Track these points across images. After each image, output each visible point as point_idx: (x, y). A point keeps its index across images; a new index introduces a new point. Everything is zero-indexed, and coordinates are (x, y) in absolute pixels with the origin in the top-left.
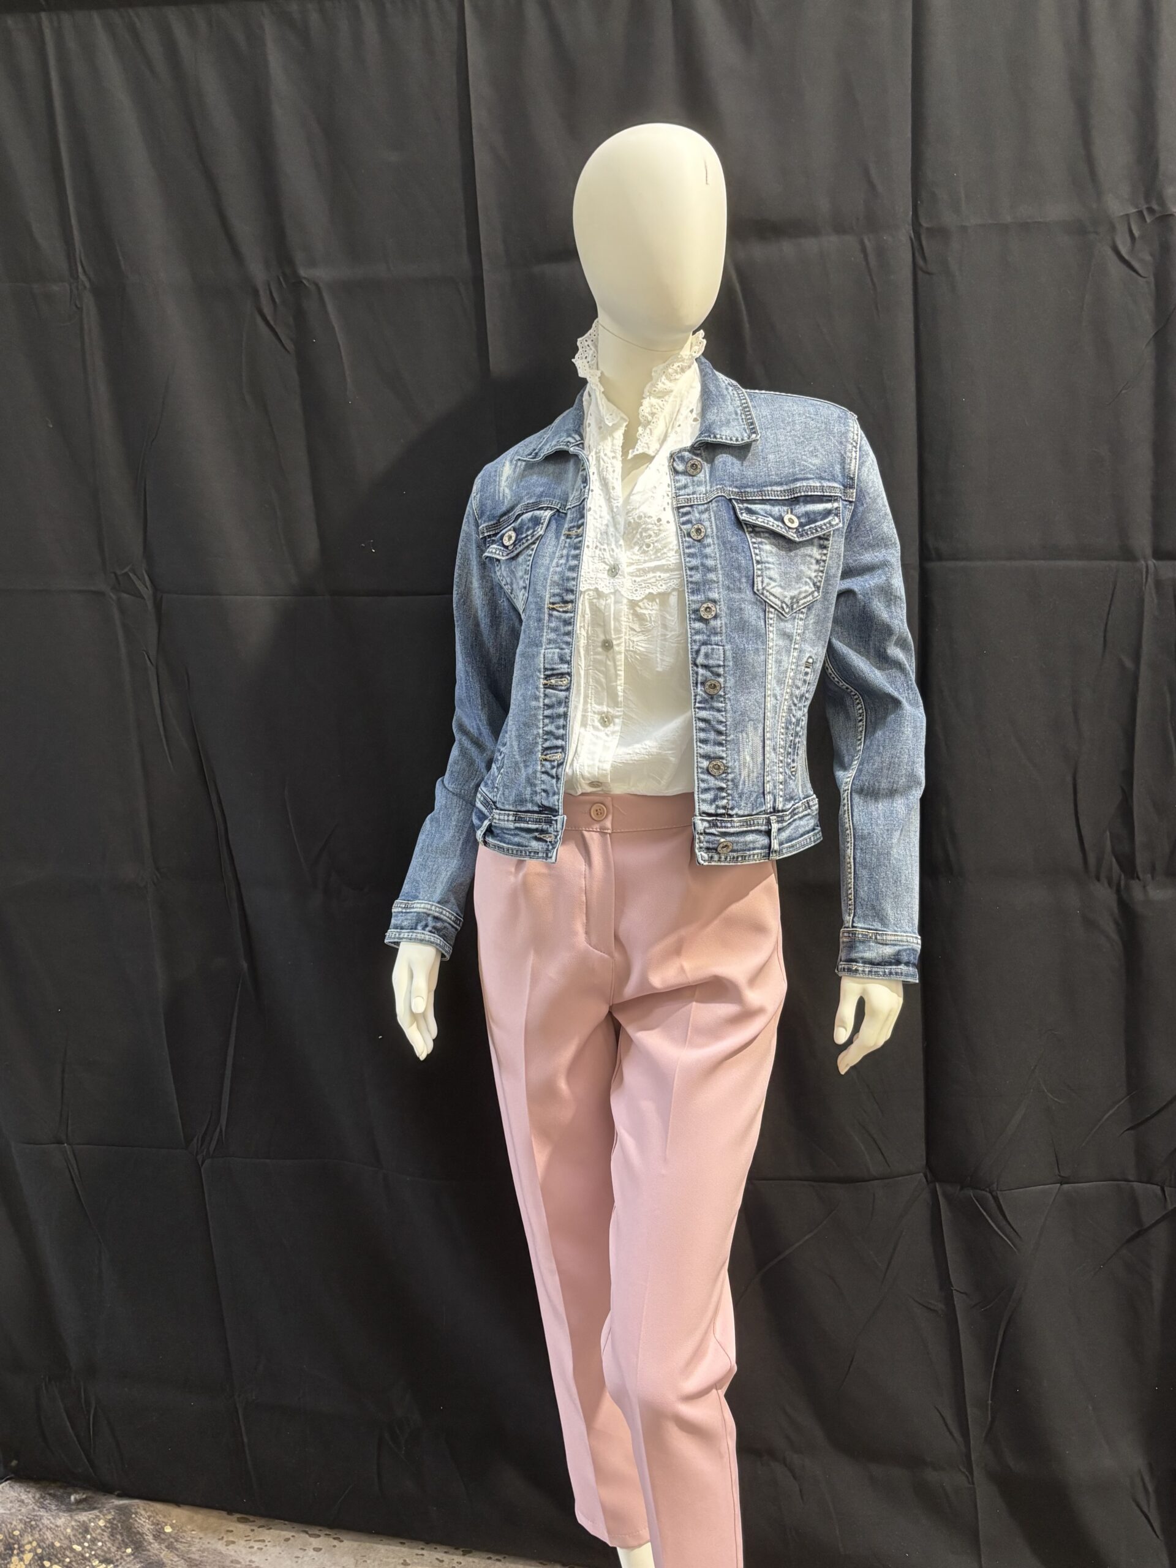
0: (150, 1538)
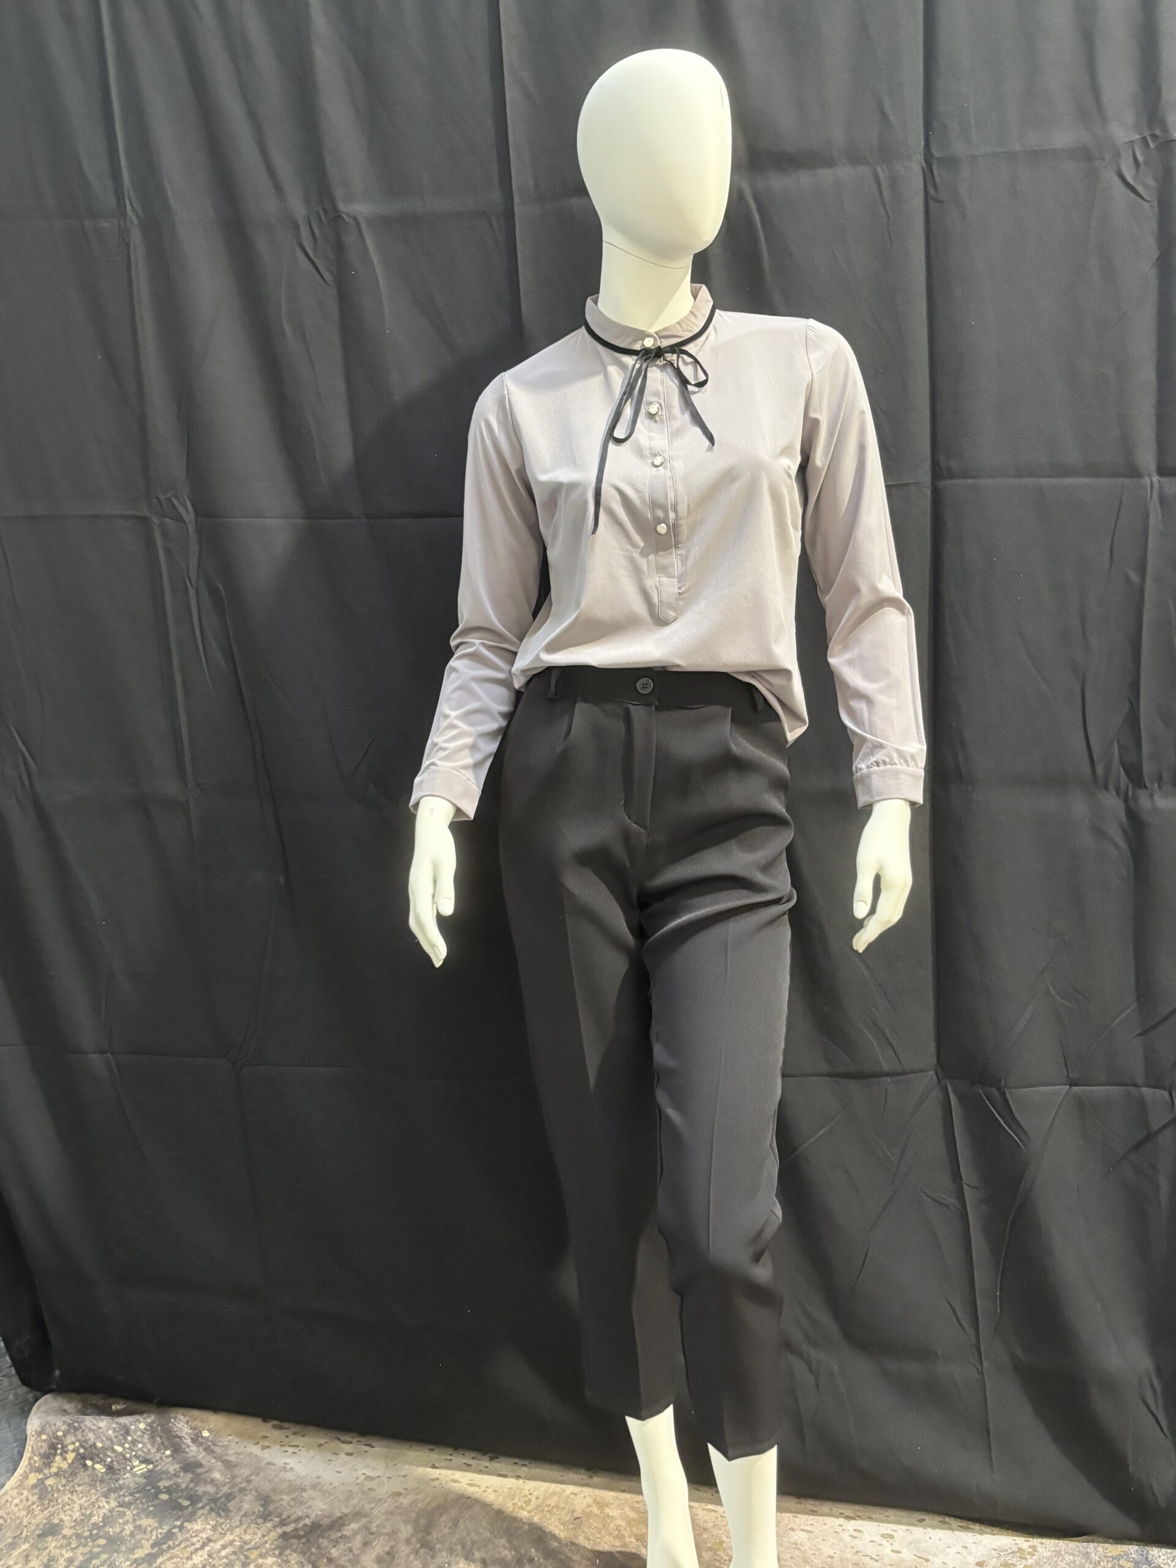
0: (188, 1440)
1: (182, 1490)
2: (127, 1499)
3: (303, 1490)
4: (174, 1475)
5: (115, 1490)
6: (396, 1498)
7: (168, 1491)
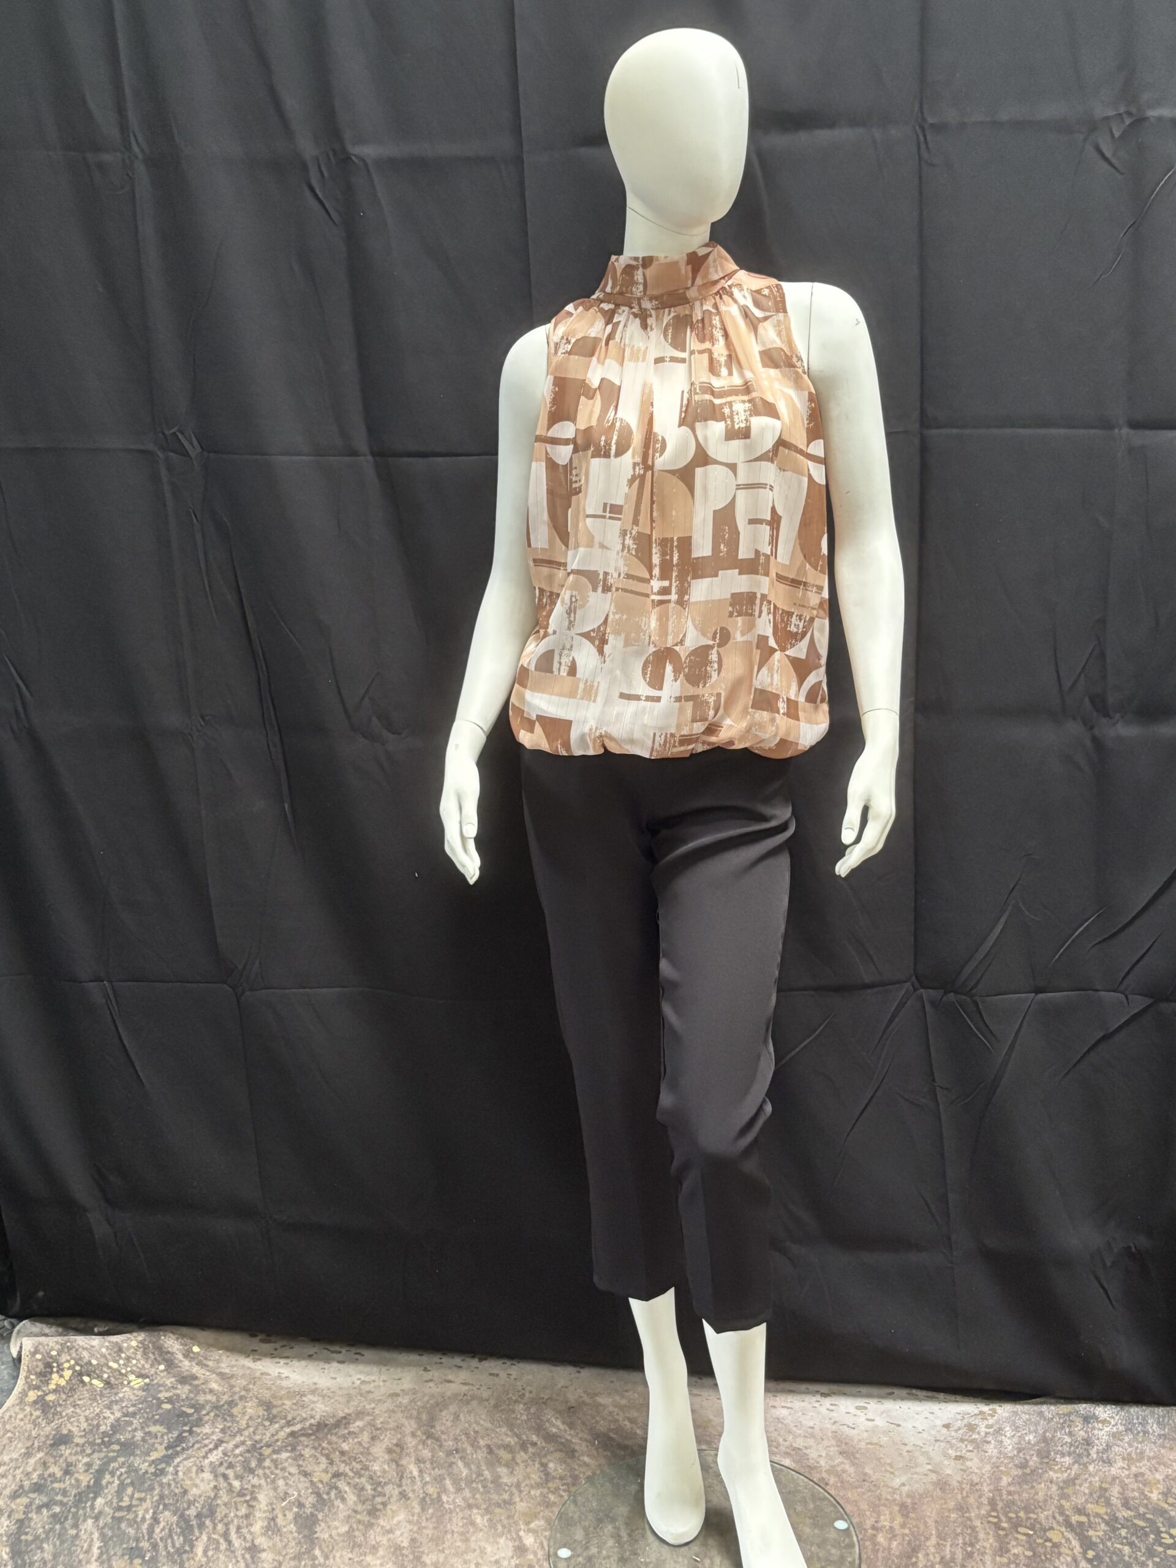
0: (180, 1356)
1: (183, 1400)
2: (131, 1409)
3: (304, 1395)
4: (173, 1387)
5: (116, 1402)
6: (395, 1399)
7: (169, 1400)
